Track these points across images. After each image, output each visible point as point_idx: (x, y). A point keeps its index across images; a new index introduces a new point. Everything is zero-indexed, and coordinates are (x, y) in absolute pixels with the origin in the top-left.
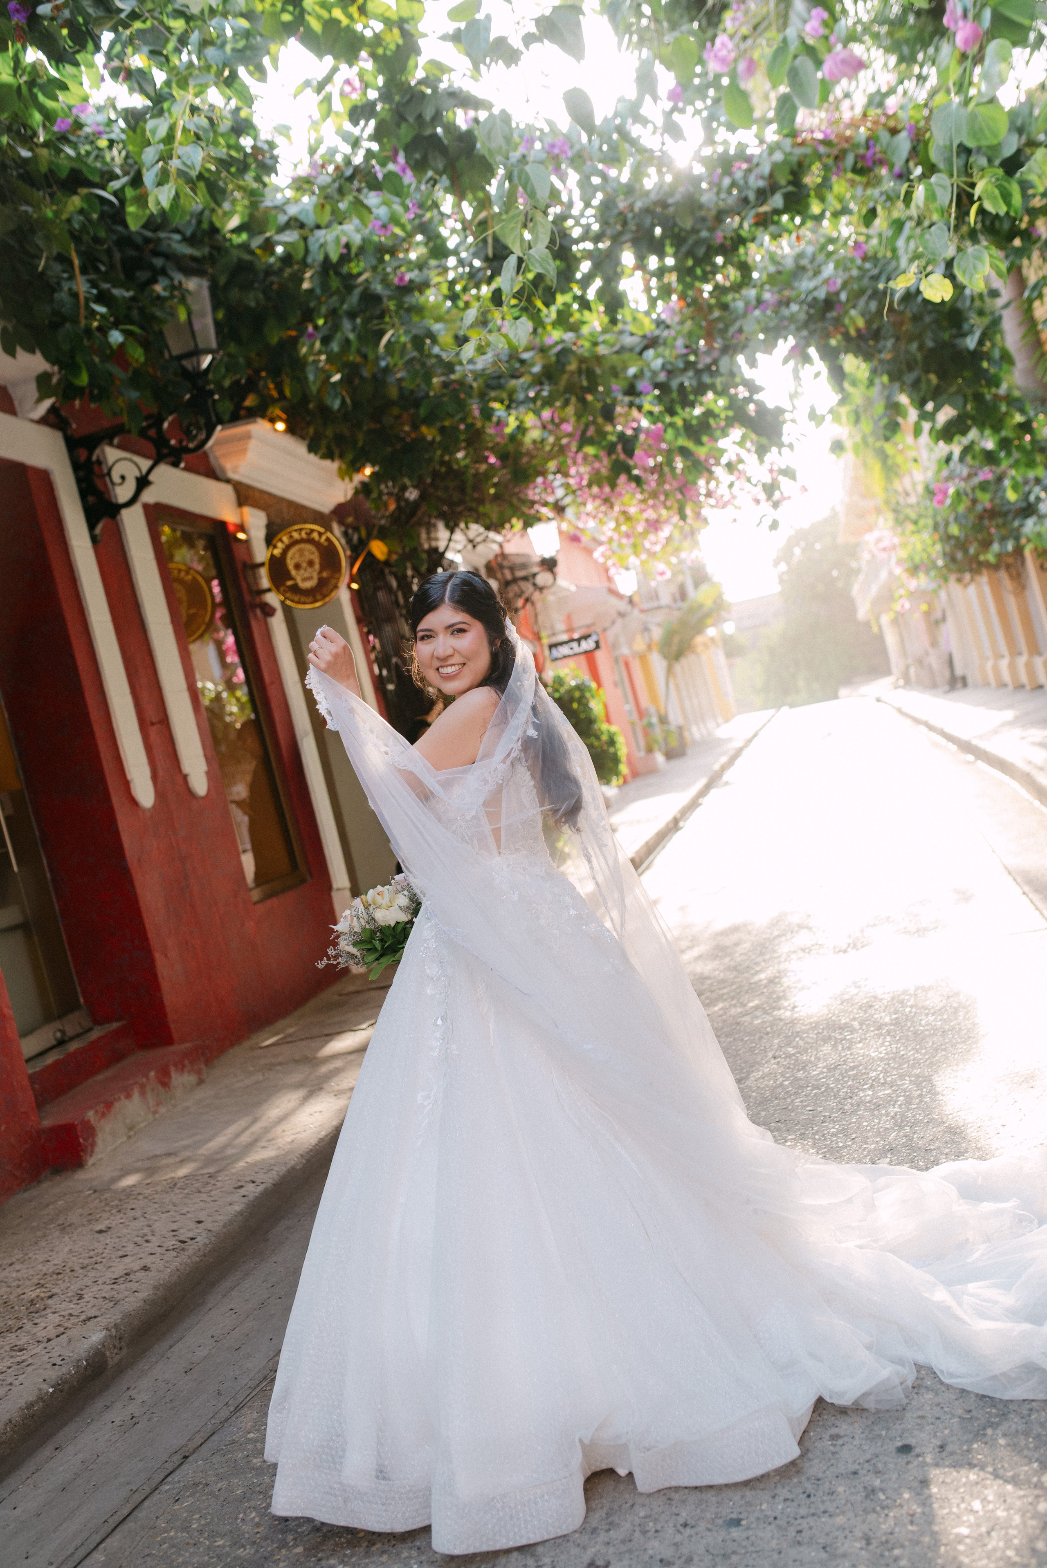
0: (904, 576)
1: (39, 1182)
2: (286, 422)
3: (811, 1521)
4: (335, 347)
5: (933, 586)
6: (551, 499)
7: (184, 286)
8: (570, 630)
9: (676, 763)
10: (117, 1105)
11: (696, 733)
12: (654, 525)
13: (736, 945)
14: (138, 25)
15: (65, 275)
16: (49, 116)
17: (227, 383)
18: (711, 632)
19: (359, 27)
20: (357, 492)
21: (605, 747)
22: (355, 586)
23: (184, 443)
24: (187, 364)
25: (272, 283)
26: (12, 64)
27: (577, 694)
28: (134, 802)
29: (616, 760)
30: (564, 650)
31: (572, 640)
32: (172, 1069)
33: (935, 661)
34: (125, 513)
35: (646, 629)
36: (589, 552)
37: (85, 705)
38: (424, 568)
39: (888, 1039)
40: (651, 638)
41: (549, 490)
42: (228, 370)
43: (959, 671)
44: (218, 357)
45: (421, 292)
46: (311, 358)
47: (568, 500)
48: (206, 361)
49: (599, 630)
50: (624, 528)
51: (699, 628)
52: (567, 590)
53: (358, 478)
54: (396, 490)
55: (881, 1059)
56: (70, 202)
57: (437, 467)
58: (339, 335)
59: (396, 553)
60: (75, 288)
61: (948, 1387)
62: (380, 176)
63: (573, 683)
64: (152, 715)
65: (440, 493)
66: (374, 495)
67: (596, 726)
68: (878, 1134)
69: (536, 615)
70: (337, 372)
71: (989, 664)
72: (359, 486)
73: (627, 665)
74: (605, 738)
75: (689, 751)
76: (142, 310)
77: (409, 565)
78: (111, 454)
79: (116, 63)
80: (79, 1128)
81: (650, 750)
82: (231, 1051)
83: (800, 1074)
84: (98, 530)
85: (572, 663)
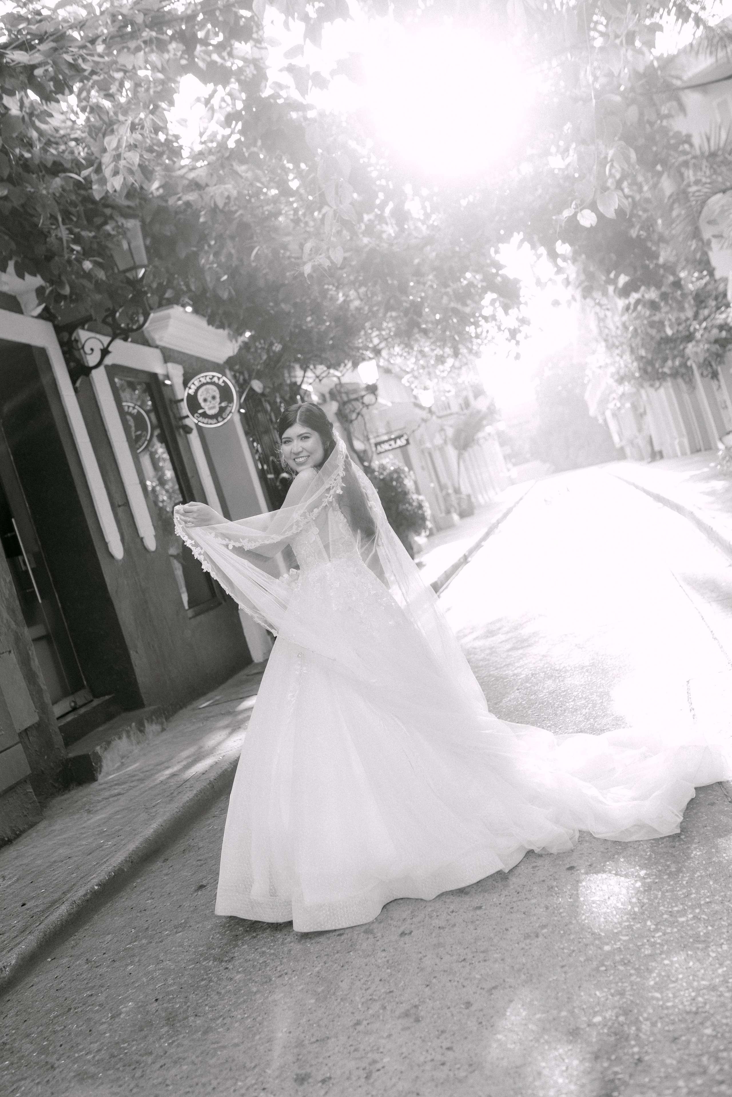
0: (615, 385)
1: (69, 790)
2: (192, 306)
3: (519, 903)
4: (223, 259)
5: (634, 390)
6: (371, 345)
7: (125, 226)
8: (389, 433)
9: (468, 520)
10: (114, 743)
11: (480, 499)
12: (441, 360)
13: (499, 629)
14: (95, 77)
15: (54, 227)
16: (41, 133)
17: (155, 285)
18: (488, 429)
19: (228, 64)
20: (240, 349)
21: (416, 510)
22: (243, 411)
23: (130, 326)
24: (129, 275)
25: (179, 219)
26: (19, 104)
27: (395, 476)
28: (111, 556)
29: (423, 519)
30: (386, 446)
31: (390, 439)
32: (146, 722)
33: (641, 442)
34: (94, 373)
35: (442, 430)
36: (400, 378)
37: (77, 496)
38: (287, 397)
39: (587, 674)
40: (446, 436)
41: (369, 340)
42: (155, 277)
43: (657, 448)
44: (149, 269)
45: (276, 218)
46: (208, 266)
47: (382, 345)
48: (141, 272)
49: (408, 433)
50: (422, 362)
51: (478, 426)
52: (386, 405)
53: (241, 339)
54: (266, 347)
55: (581, 685)
56: (54, 182)
57: (293, 330)
58: (225, 251)
59: (269, 387)
60: (59, 235)
61: (598, 839)
62: (247, 154)
63: (392, 468)
64: (119, 500)
65: (295, 346)
66: (253, 350)
67: (409, 497)
68: (575, 724)
69: (365, 424)
70: (225, 274)
71: (677, 442)
72: (242, 344)
73: (430, 454)
74: (415, 504)
75: (476, 512)
76: (99, 243)
77: (278, 395)
78: (83, 335)
79: (84, 103)
80: (91, 757)
81: (448, 512)
82: (181, 712)
83: (533, 697)
84: (78, 384)
85: (391, 455)
